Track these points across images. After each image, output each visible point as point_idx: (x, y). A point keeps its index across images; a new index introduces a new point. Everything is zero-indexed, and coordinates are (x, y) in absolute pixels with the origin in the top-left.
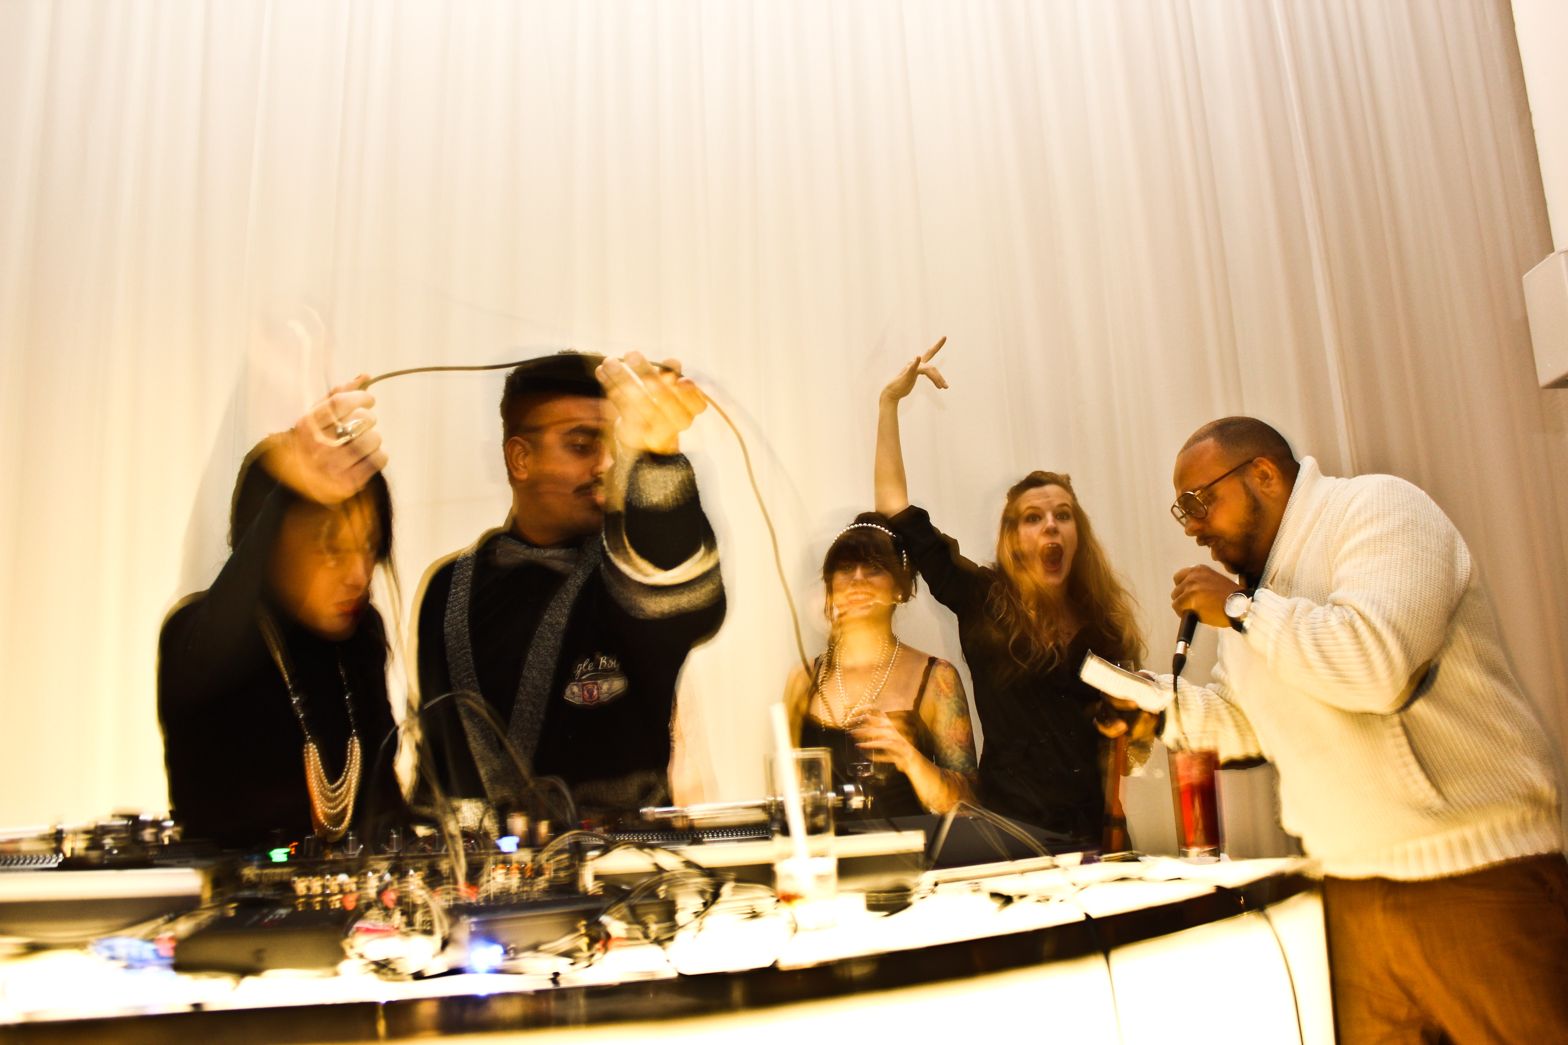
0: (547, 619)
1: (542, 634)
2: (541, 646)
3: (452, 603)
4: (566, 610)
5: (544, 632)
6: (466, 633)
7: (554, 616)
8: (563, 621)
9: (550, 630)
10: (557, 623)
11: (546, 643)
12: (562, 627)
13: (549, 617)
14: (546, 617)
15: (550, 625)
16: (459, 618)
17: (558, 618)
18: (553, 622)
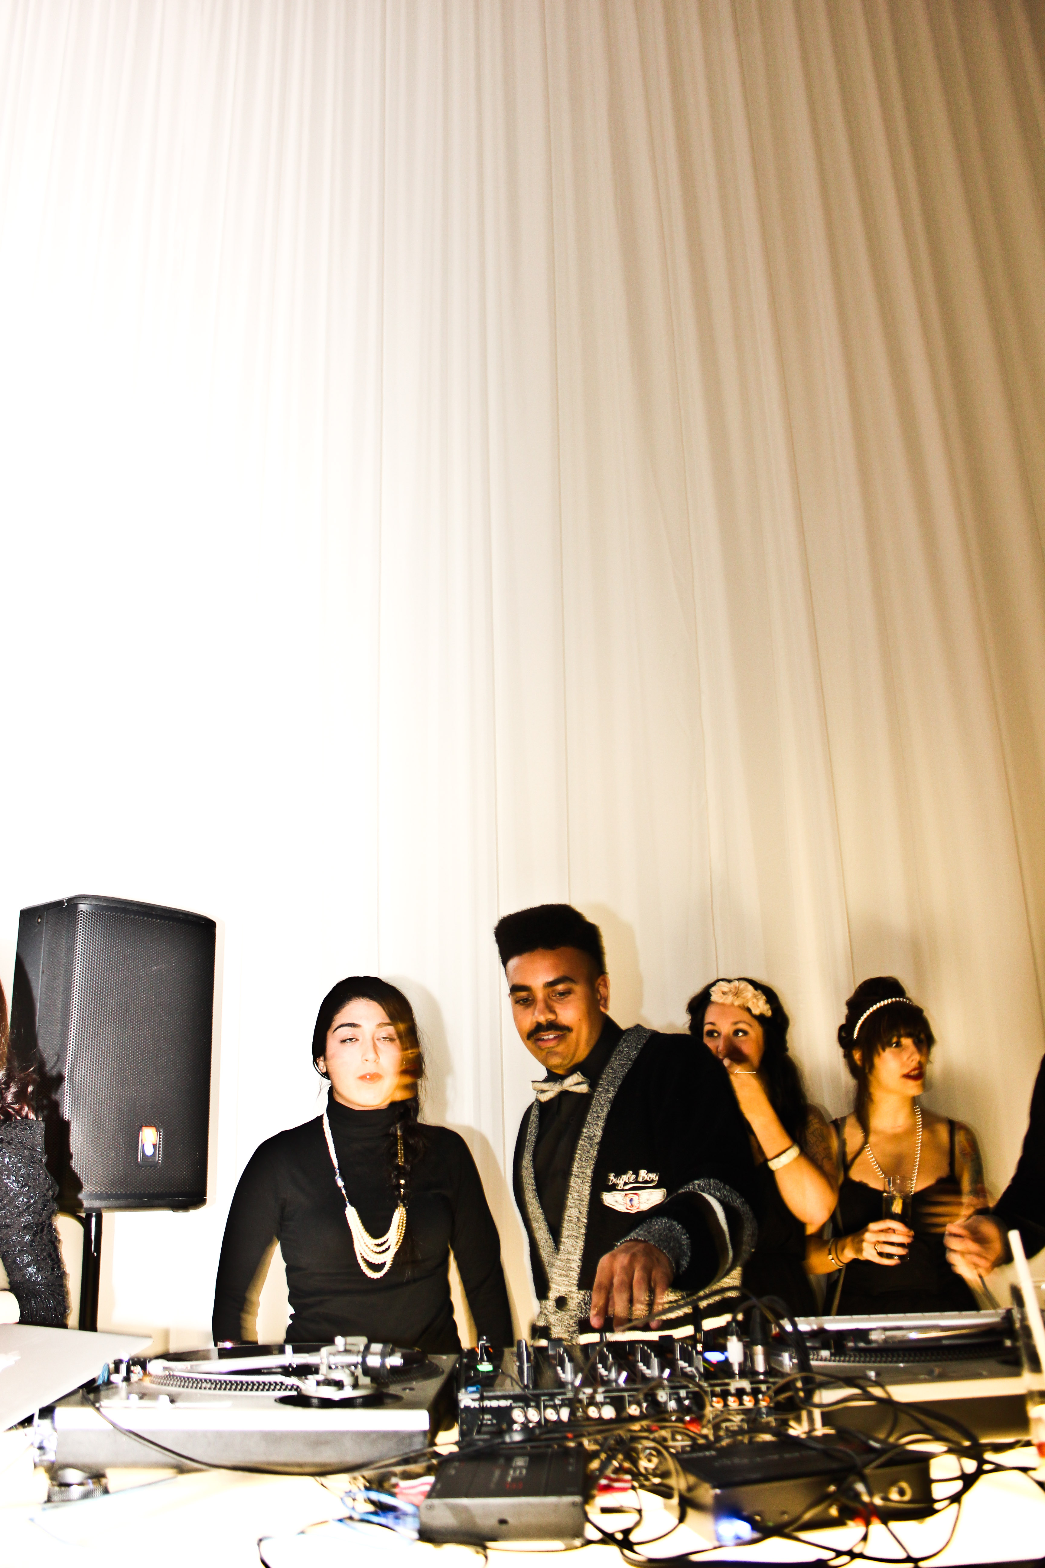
0: (586, 1133)
4: (601, 1123)
12: (598, 1139)
13: (588, 1131)
14: (585, 1131)
17: (595, 1131)
18: (591, 1135)
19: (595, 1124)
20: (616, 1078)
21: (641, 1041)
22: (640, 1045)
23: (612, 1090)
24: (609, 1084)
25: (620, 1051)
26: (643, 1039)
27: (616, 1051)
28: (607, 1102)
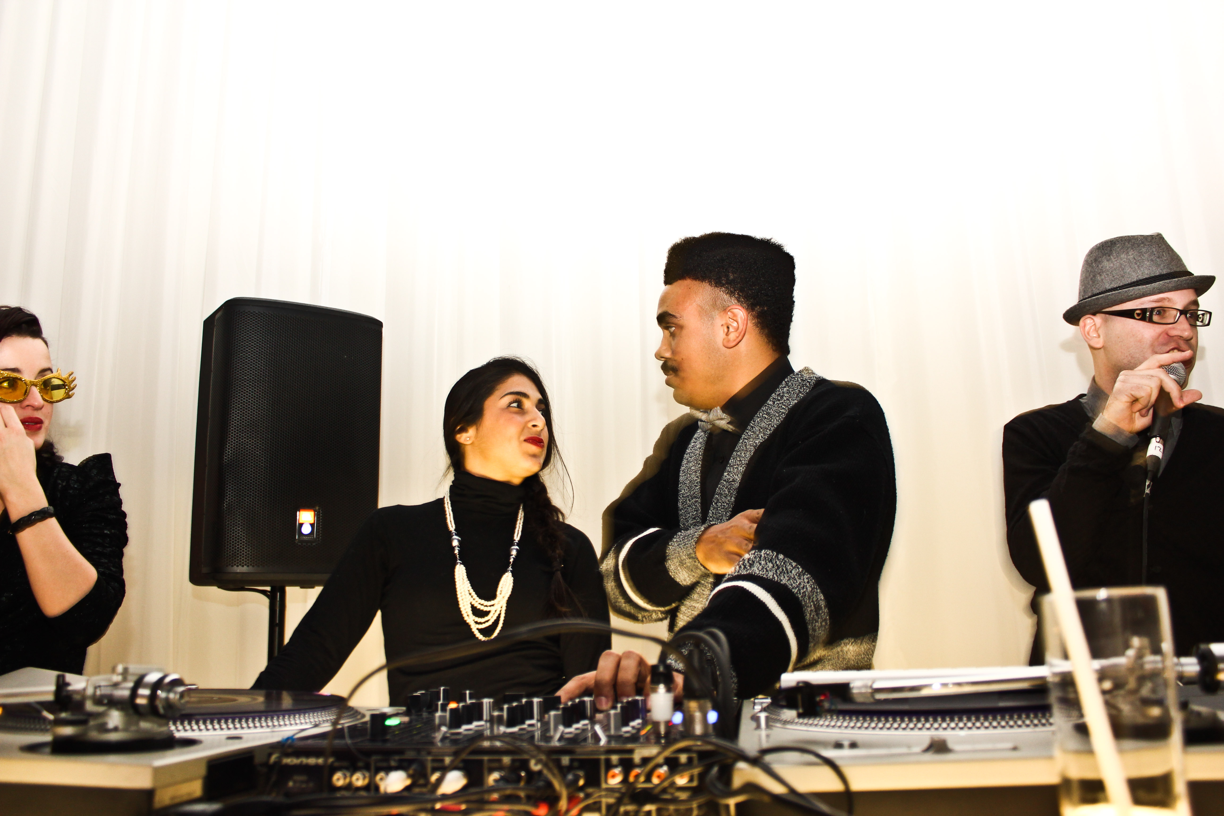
0: (726, 476)
1: (721, 491)
2: (720, 502)
3: (689, 454)
4: (741, 468)
5: (723, 489)
6: (697, 483)
7: (732, 473)
8: (738, 478)
9: (727, 487)
10: (733, 481)
11: (724, 499)
12: (737, 485)
13: (728, 474)
14: (725, 474)
15: (727, 482)
16: (693, 468)
17: (735, 476)
18: (730, 479)
19: (735, 468)
20: (770, 426)
21: (804, 389)
22: (802, 394)
23: (762, 436)
24: (761, 430)
25: (779, 395)
26: (807, 386)
27: (776, 394)
28: (752, 446)
